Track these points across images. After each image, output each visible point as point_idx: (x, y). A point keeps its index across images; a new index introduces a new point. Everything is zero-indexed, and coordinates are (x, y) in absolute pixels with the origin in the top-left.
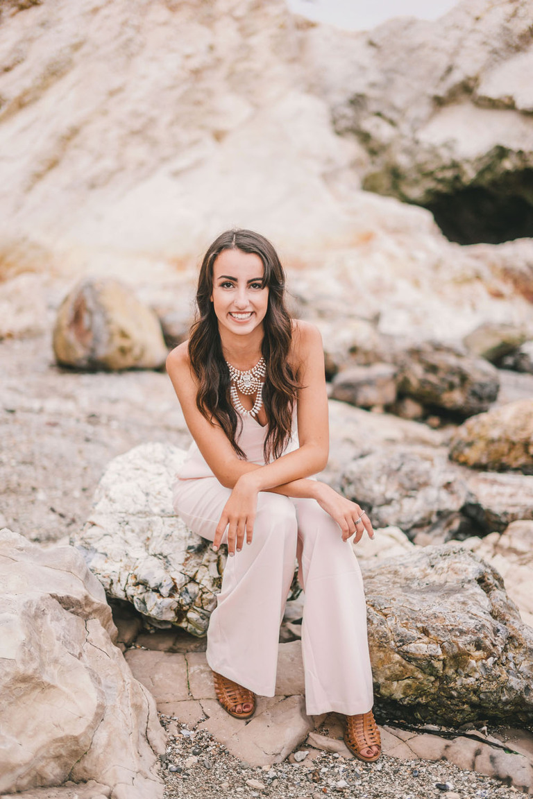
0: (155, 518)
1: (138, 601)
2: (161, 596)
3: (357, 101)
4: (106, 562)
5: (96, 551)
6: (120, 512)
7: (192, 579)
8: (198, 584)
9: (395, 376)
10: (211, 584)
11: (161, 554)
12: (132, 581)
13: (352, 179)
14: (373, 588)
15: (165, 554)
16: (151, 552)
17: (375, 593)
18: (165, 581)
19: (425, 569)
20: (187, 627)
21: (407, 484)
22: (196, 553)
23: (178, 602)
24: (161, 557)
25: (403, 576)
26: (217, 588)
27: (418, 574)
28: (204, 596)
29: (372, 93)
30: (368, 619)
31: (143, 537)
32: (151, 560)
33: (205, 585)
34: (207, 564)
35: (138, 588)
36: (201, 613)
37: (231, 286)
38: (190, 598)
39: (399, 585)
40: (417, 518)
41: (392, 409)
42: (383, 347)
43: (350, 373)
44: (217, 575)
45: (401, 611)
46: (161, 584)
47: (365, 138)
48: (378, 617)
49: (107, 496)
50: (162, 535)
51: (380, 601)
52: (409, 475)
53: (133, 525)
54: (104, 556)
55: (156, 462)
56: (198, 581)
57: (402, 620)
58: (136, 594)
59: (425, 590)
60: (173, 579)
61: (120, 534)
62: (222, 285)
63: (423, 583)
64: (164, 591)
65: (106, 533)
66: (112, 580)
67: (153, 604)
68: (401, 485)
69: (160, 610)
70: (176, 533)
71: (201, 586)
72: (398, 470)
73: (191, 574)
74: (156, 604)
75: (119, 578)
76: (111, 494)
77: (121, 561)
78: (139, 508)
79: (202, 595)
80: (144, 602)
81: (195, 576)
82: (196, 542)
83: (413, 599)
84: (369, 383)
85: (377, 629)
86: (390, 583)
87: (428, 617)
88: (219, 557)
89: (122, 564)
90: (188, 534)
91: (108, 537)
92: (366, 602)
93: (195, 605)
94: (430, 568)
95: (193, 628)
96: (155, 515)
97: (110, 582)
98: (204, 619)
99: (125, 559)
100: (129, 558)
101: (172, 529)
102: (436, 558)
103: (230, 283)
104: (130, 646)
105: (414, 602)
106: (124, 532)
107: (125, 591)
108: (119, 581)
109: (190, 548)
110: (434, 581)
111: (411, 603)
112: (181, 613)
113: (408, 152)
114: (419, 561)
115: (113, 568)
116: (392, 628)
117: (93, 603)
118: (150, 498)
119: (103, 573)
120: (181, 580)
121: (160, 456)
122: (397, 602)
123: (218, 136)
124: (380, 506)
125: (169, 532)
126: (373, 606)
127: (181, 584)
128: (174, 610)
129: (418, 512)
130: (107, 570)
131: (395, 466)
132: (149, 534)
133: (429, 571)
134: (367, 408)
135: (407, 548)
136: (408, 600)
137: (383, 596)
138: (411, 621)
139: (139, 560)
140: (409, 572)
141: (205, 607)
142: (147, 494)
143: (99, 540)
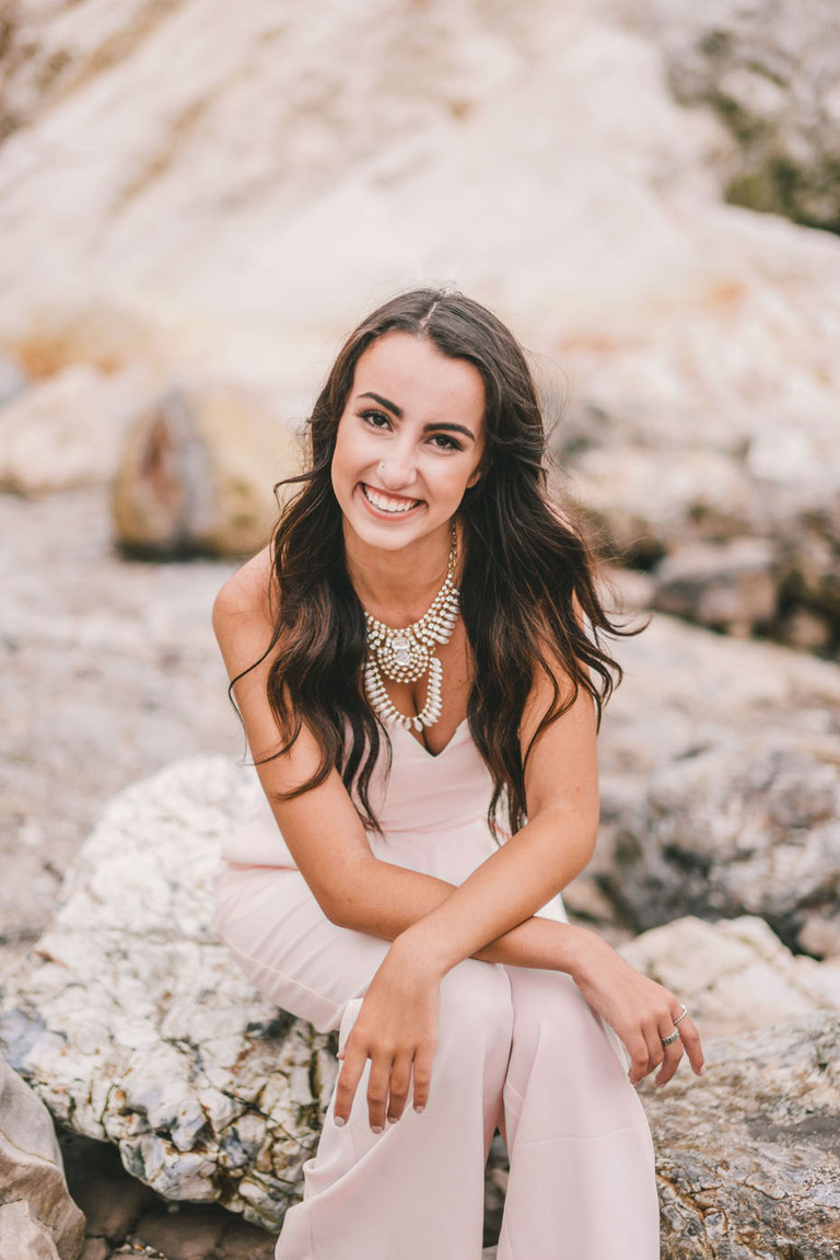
0: (185, 948)
1: (127, 1150)
2: (174, 1148)
3: (716, 45)
4: (64, 1054)
5: (44, 1025)
6: (113, 929)
7: (252, 1107)
8: (266, 1117)
9: (773, 569)
10: (294, 1119)
11: (186, 1040)
12: (116, 1103)
13: (702, 188)
14: (679, 1130)
15: (195, 1040)
16: (168, 1034)
17: (683, 1143)
18: (184, 1113)
19: (806, 1073)
20: (243, 1212)
21: (786, 816)
22: (266, 1040)
23: (216, 1162)
24: (185, 1047)
25: (754, 1091)
26: (307, 1129)
27: (790, 1087)
28: (277, 1147)
29: (742, 29)
30: (662, 1216)
31: (157, 993)
32: (163, 1055)
33: (280, 1120)
34: (287, 1069)
35: (130, 1121)
36: (271, 1186)
37: (385, 425)
38: (245, 1152)
39: (741, 1115)
40: (806, 889)
41: (770, 630)
42: (755, 510)
43: (691, 559)
44: (307, 1099)
45: (741, 1198)
46: (175, 1120)
47: (728, 110)
48: (684, 1213)
49: (88, 888)
50: (195, 991)
51: (692, 1168)
52: (792, 797)
53: (137, 961)
54: (60, 1039)
55: (210, 804)
56: (264, 1110)
57: (741, 1225)
58: (124, 1135)
59: (806, 1128)
60: (205, 1109)
61: (106, 981)
62: (365, 415)
63: (800, 1108)
64: (183, 1137)
65: (70, 978)
66: (73, 1100)
67: (157, 1165)
68: (773, 821)
69: (171, 1182)
70: (226, 987)
71: (271, 1124)
72: (766, 787)
73: (247, 1094)
74: (163, 1167)
75: (90, 1094)
76: (97, 884)
77: (97, 1052)
78: (153, 920)
79: (272, 1146)
80: (138, 1155)
81: (259, 1097)
82: (264, 1015)
83: (772, 1161)
84: (724, 580)
85: (683, 1244)
86: (720, 1112)
87: (802, 1220)
88: (314, 1055)
89: (99, 1061)
90: (250, 992)
91: (76, 993)
92: (658, 1171)
93: (255, 1168)
94: (817, 1070)
95: (256, 1215)
96: (186, 938)
97: (67, 1103)
98: (278, 1200)
99: (106, 1049)
100: (116, 1047)
101: (218, 976)
102: (832, 1046)
103: (383, 416)
104: (121, 1244)
105: (774, 1171)
106: (116, 976)
107: (101, 1123)
108: (90, 1101)
109: (252, 1027)
110: (827, 1105)
111: (765, 1176)
112: (225, 1181)
113: (811, 135)
114: (792, 1053)
115: (76, 1071)
116: (715, 1246)
117: (13, 1165)
118: (181, 896)
119: (53, 1083)
120: (222, 1111)
121: (219, 790)
122: (731, 1171)
123: (460, 110)
124: (727, 863)
125: (210, 985)
126: (673, 1181)
127: (221, 1121)
128: (211, 1177)
129: (808, 876)
130: (62, 1074)
131: (759, 777)
132: (168, 985)
133: (815, 1077)
134: (719, 628)
135: (779, 970)
136: (758, 1165)
137: (701, 1157)
138: (762, 1229)
139: (136, 1054)
140: (769, 1078)
141: (280, 1174)
142: (175, 886)
143: (55, 997)
